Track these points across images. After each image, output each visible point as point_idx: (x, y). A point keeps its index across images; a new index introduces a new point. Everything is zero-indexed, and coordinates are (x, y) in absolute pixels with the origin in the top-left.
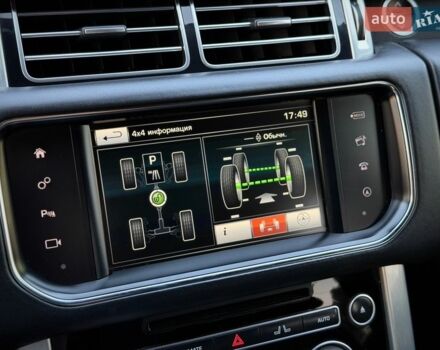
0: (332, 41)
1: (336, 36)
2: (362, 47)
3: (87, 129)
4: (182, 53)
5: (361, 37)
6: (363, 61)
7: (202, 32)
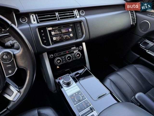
0: (74, 16)
1: (75, 15)
2: (78, 17)
3: (47, 28)
4: (57, 18)
5: (78, 15)
6: (78, 18)
7: (59, 16)
